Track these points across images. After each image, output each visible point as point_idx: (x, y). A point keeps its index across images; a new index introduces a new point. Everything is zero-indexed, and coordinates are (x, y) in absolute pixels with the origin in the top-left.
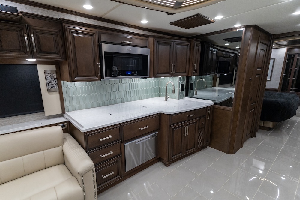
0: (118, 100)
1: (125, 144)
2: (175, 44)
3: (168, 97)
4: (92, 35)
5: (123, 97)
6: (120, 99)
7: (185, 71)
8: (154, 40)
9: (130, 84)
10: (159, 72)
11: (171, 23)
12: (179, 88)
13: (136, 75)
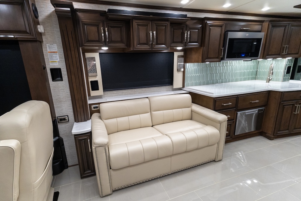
0: (219, 80)
1: (238, 113)
2: (290, 25)
3: (270, 79)
4: (221, 26)
5: (223, 78)
6: (220, 80)
7: (297, 52)
8: (269, 24)
9: (231, 66)
10: (270, 54)
11: (295, 7)
12: (285, 69)
13: (248, 57)
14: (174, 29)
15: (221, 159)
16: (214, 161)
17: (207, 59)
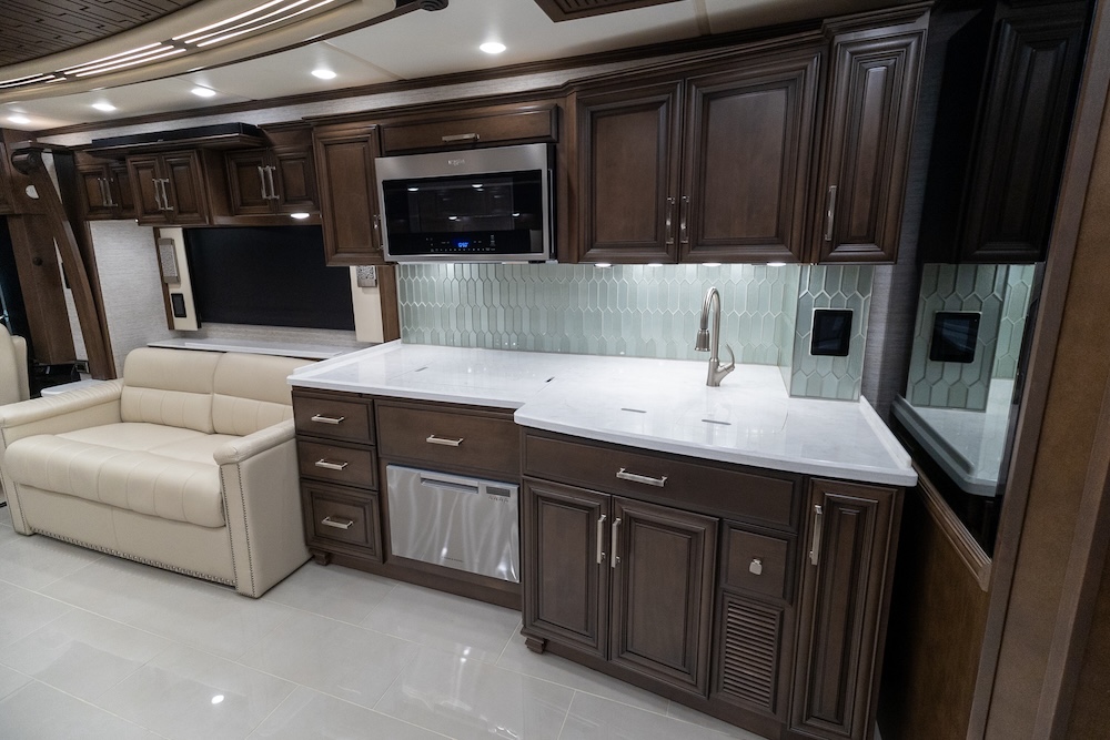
1: (388, 466)
4: (365, 139)
10: (601, 239)
12: (802, 326)
13: (488, 249)
14: (239, 166)
15: (251, 593)
16: (233, 587)
17: (337, 253)
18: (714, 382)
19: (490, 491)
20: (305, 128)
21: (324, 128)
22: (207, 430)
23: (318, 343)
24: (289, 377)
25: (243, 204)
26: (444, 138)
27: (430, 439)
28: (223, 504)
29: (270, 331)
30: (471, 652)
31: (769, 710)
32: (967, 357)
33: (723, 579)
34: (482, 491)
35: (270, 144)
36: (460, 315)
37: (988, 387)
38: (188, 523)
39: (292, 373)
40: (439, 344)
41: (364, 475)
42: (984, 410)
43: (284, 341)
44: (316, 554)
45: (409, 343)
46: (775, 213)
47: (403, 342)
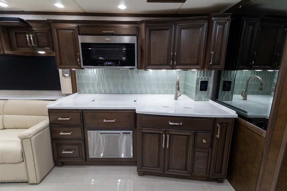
1: (88, 131)
4: (73, 29)
7: (196, 62)
12: (197, 85)
13: (118, 65)
14: (16, 33)
15: (36, 182)
16: (27, 182)
17: (61, 65)
18: (176, 98)
19: (124, 133)
20: (48, 23)
21: (55, 24)
22: (1, 128)
23: (44, 95)
24: (47, 106)
25: (18, 47)
26: (103, 32)
27: (105, 121)
28: (23, 154)
29: (23, 92)
30: (121, 181)
31: (205, 174)
32: (230, 90)
33: (195, 146)
34: (121, 134)
35: (31, 27)
36: (98, 84)
37: (233, 96)
38: (5, 163)
39: (48, 105)
40: (91, 93)
41: (79, 135)
42: (232, 101)
43: (29, 95)
44: (57, 163)
45: (81, 93)
46: (197, 58)
47: (78, 93)
